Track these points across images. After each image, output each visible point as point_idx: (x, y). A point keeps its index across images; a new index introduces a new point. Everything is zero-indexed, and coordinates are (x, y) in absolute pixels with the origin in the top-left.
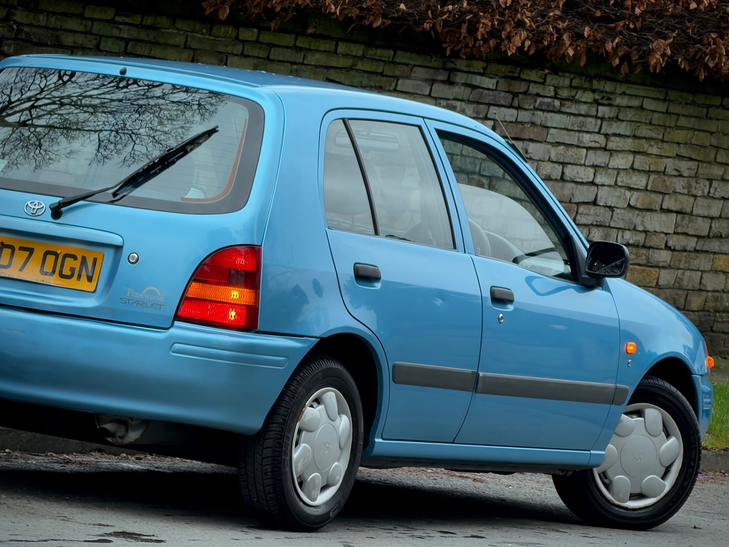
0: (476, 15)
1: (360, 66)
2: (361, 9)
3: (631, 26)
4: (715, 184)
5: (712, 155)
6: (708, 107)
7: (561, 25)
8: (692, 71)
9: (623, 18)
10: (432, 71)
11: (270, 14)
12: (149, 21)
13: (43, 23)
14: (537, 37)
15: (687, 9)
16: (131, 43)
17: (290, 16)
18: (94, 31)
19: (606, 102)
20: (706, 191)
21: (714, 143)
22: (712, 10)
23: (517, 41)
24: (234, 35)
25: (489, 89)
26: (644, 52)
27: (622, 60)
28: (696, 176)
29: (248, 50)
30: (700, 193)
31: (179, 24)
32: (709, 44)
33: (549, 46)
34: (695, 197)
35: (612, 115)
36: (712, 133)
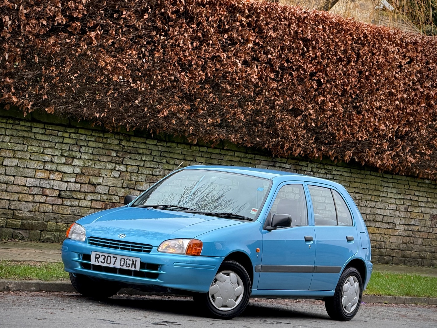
0: (283, 142)
1: (243, 160)
2: (243, 140)
3: (338, 146)
4: (368, 202)
5: (367, 192)
6: (366, 175)
7: (314, 146)
8: (360, 162)
9: (335, 143)
10: (268, 162)
11: (211, 142)
12: (169, 145)
13: (132, 146)
14: (305, 150)
15: (358, 140)
16: (162, 153)
17: (218, 143)
18: (149, 148)
19: (329, 173)
20: (365, 204)
21: (368, 187)
22: (367, 140)
23: (298, 151)
24: (198, 149)
25: (288, 169)
26: (343, 155)
27: (335, 158)
28: (361, 199)
29: (204, 155)
30: (363, 205)
31: (179, 146)
32: (366, 152)
33: (309, 153)
34: (361, 206)
35: (331, 178)
36: (367, 184)
